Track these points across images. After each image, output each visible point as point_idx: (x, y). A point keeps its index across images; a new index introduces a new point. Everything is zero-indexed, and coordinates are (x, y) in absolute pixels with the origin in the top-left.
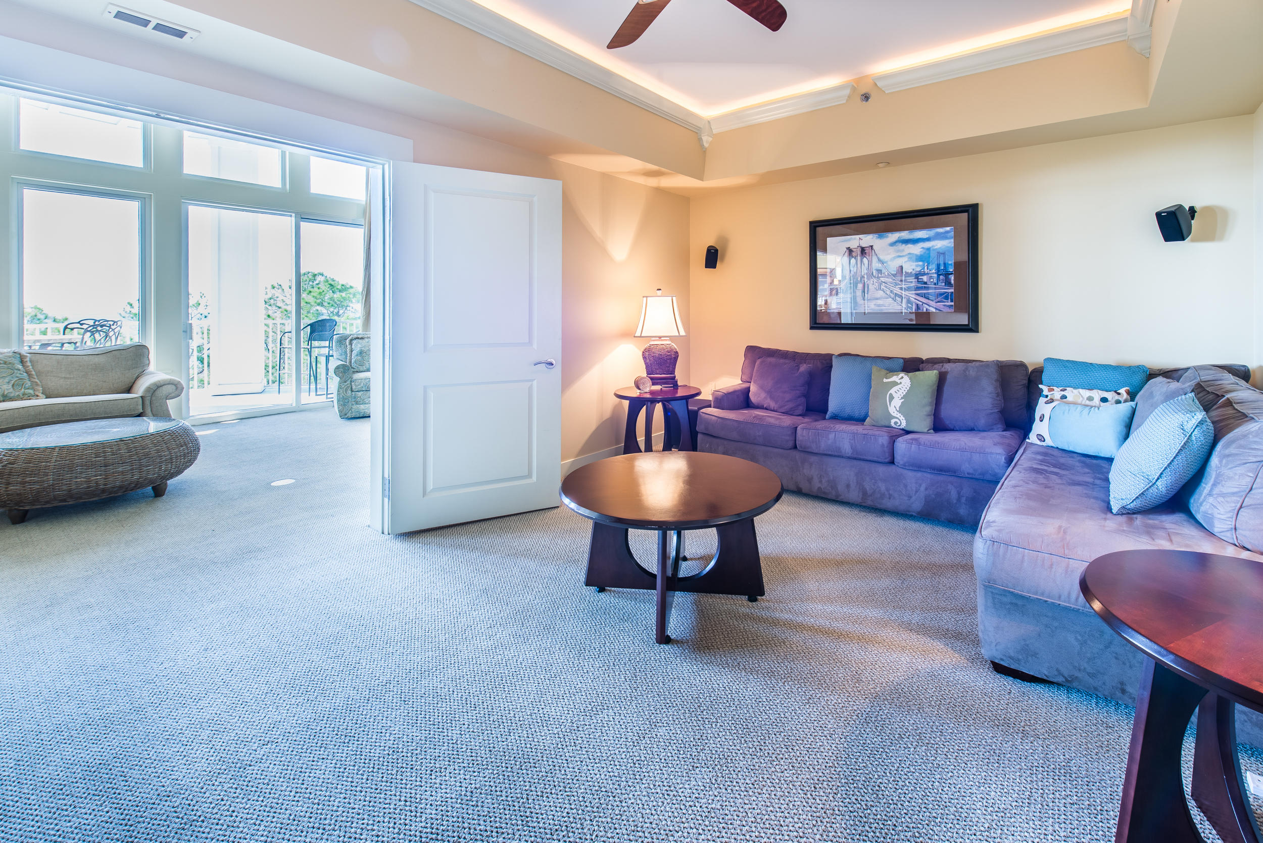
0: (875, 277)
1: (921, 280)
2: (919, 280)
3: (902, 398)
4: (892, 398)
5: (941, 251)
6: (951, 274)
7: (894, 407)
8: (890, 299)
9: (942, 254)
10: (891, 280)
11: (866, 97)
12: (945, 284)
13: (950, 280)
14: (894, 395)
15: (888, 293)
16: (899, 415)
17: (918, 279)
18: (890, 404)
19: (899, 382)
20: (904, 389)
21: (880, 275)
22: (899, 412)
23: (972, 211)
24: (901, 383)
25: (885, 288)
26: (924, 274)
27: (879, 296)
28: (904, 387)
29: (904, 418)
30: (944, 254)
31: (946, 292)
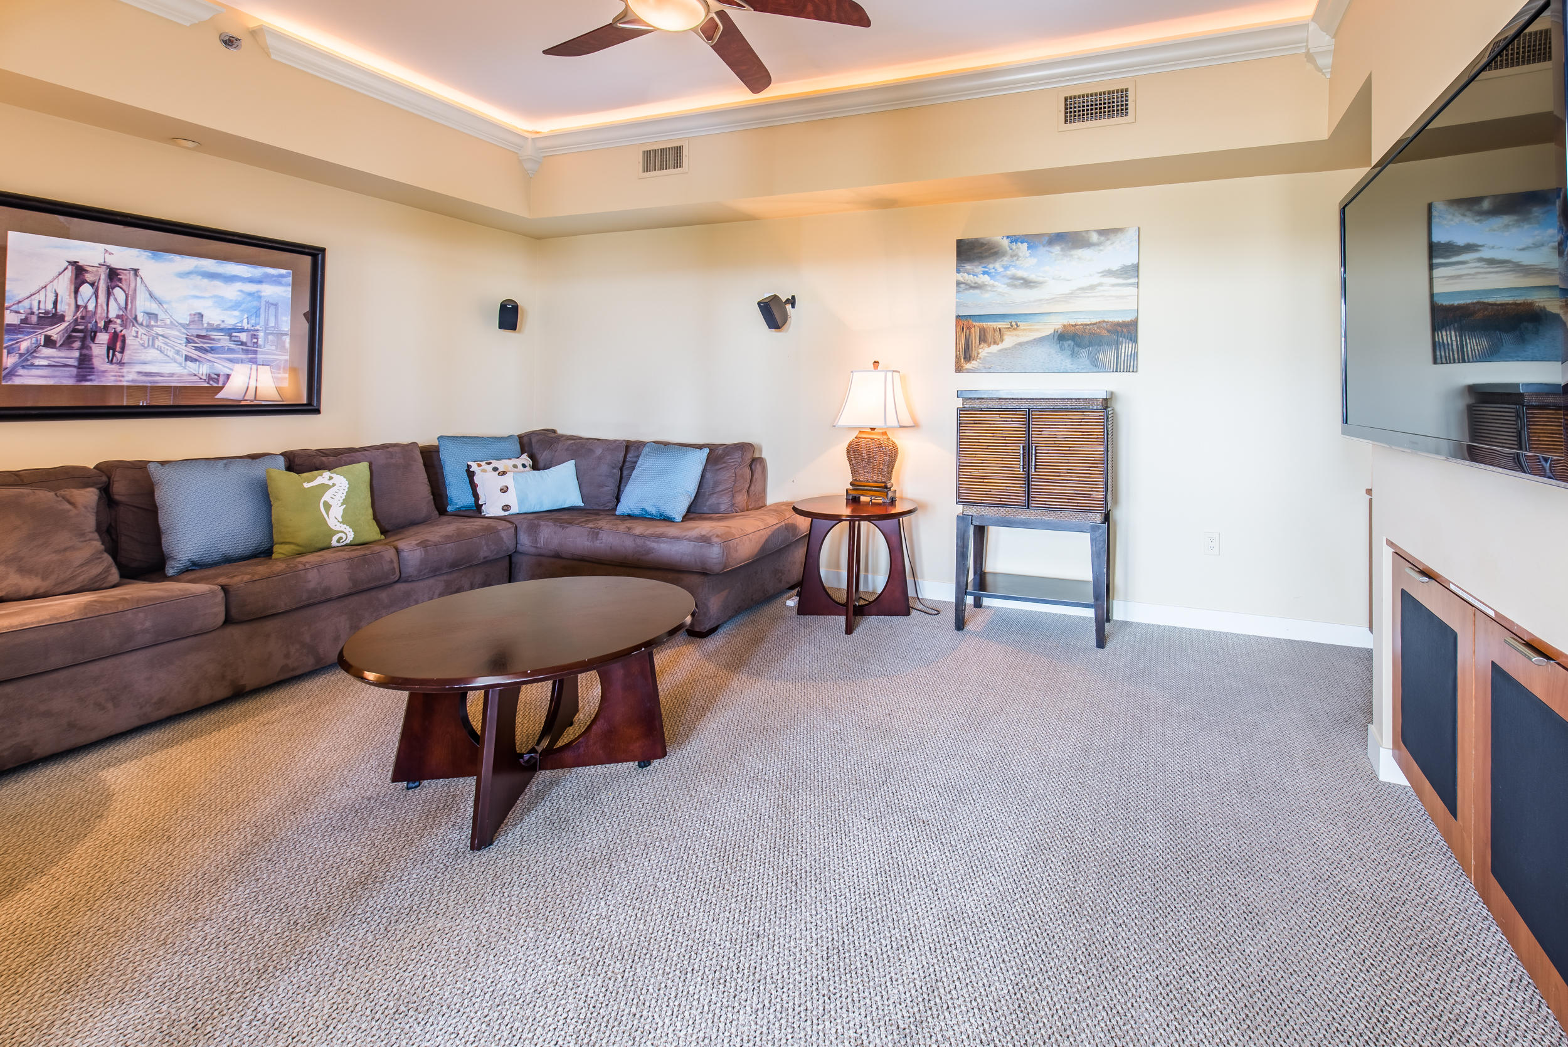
0: (142, 324)
1: (236, 339)
2: (233, 339)
3: (342, 504)
4: (328, 506)
5: (271, 301)
6: (286, 334)
7: (335, 519)
8: (175, 365)
9: (272, 304)
10: (177, 333)
11: (230, 42)
12: (277, 349)
13: (284, 342)
14: (331, 502)
15: (171, 353)
16: (343, 527)
17: (231, 336)
18: (328, 516)
19: (330, 483)
20: (342, 491)
21: (153, 323)
22: (342, 523)
23: (316, 255)
24: (334, 485)
25: (163, 345)
26: (242, 330)
27: (149, 359)
28: (341, 489)
29: (351, 530)
30: (276, 305)
31: (277, 360)
